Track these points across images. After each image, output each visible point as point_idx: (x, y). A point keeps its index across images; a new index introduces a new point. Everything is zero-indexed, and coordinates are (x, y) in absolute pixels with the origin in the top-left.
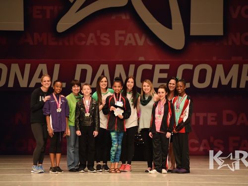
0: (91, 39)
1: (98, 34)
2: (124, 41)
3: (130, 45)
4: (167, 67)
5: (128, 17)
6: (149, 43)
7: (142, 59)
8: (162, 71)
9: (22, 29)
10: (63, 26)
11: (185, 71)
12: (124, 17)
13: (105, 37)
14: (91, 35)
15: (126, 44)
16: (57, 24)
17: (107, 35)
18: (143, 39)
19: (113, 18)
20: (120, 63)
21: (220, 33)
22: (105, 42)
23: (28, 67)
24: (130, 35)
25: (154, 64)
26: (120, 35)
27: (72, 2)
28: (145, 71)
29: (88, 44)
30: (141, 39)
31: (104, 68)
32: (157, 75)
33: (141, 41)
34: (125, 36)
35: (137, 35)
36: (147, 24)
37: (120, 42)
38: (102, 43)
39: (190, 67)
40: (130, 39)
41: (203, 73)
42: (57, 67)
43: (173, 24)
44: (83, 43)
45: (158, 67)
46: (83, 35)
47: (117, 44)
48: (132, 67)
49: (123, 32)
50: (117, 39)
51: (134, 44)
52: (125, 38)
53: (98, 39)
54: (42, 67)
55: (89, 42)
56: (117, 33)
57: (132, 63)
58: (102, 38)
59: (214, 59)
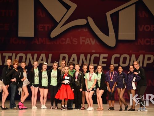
0: (68, 41)
1: (72, 38)
2: (85, 42)
3: (88, 44)
4: (106, 55)
5: (87, 30)
6: (98, 43)
7: (94, 51)
8: (104, 58)
9: (33, 36)
10: (54, 34)
11: (116, 58)
12: (85, 30)
13: (75, 40)
14: (68, 39)
15: (86, 44)
16: (51, 33)
17: (76, 39)
18: (94, 41)
19: (79, 30)
20: (82, 53)
21: (134, 38)
22: (75, 42)
23: (36, 55)
24: (88, 39)
25: (100, 54)
26: (83, 39)
27: (58, 22)
28: (95, 58)
29: (66, 44)
30: (93, 41)
31: (74, 56)
32: (101, 60)
33: (94, 42)
34: (85, 39)
35: (91, 39)
36: (96, 34)
37: (83, 42)
38: (73, 43)
39: (118, 56)
40: (88, 41)
41: (125, 59)
42: (50, 55)
43: (110, 34)
44: (64, 43)
45: (102, 56)
46: (64, 39)
47: (81, 43)
48: (89, 56)
49: (84, 38)
50: (81, 41)
51: (90, 44)
52: (85, 41)
53: (72, 41)
54: (43, 55)
55: (67, 42)
56: (81, 38)
57: (89, 53)
58: (74, 41)
59: (131, 51)
